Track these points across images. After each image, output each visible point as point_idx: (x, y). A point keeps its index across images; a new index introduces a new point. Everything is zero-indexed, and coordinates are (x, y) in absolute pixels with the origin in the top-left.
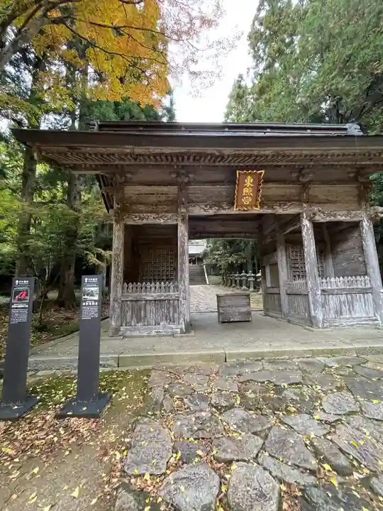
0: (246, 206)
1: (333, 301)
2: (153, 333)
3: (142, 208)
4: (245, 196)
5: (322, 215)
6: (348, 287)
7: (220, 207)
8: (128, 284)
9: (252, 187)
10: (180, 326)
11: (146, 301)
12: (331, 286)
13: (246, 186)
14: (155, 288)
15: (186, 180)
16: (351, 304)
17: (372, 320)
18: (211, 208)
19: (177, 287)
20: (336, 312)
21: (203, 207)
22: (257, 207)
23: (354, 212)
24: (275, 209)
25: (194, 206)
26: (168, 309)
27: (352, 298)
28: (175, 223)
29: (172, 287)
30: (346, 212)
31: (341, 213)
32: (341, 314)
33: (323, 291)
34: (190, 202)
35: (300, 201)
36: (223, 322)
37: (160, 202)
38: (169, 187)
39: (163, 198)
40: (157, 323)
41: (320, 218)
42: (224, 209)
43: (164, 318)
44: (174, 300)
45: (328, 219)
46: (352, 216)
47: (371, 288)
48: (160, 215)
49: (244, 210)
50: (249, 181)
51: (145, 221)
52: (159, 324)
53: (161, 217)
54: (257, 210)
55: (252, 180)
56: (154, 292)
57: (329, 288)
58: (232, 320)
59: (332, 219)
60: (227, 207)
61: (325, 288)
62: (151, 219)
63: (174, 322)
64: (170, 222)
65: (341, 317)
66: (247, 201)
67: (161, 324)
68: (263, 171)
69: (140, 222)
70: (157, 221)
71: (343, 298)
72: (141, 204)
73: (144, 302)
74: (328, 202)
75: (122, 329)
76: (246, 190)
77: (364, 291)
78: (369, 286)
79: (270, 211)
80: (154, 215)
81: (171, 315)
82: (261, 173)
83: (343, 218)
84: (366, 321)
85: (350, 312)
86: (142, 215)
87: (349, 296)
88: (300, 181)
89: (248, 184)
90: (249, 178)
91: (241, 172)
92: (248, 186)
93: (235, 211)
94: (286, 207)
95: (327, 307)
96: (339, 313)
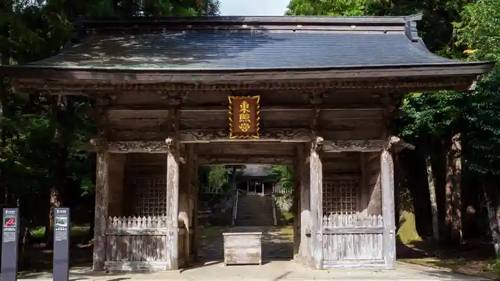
0: (245, 134)
1: (338, 241)
2: (139, 269)
3: (128, 134)
4: (242, 123)
5: (333, 144)
6: (356, 227)
7: (216, 135)
8: (113, 218)
9: (249, 113)
10: (166, 263)
11: (131, 236)
12: (337, 225)
13: (242, 112)
14: (142, 222)
15: (178, 103)
16: (358, 245)
17: (379, 263)
18: (205, 135)
19: (164, 222)
21: (196, 134)
22: (256, 135)
23: (372, 141)
24: (279, 137)
25: (186, 133)
26: (155, 245)
27: (360, 237)
28: (163, 152)
29: (159, 222)
30: (362, 142)
31: (358, 142)
32: (345, 255)
33: (327, 230)
34: (182, 128)
35: (308, 127)
37: (148, 127)
38: (158, 110)
39: (152, 123)
41: (331, 148)
42: (220, 137)
43: (151, 254)
44: (161, 236)
45: (340, 150)
46: (370, 145)
47: (382, 228)
48: (148, 143)
49: (242, 138)
50: (245, 106)
51: (130, 150)
53: (149, 146)
54: (256, 139)
55: (248, 105)
56: (140, 227)
57: (335, 227)
59: (346, 149)
60: (224, 135)
61: (330, 227)
62: (137, 148)
63: (160, 258)
64: (159, 151)
65: (345, 258)
66: (245, 128)
67: (147, 259)
68: (258, 97)
69: (125, 151)
70: (145, 150)
71: (349, 238)
72: (127, 130)
73: (129, 237)
74: (345, 128)
75: (106, 263)
76: (242, 117)
77: (375, 232)
78: (380, 226)
80: (141, 143)
81: (158, 251)
82: (256, 99)
83: (358, 149)
84: (372, 263)
85: (355, 253)
86: (127, 143)
87: (356, 236)
88: (311, 104)
89: (244, 110)
90: (244, 103)
91: (233, 97)
92: (244, 112)
93: (232, 139)
94: (292, 134)
95: (330, 247)
96: (343, 254)
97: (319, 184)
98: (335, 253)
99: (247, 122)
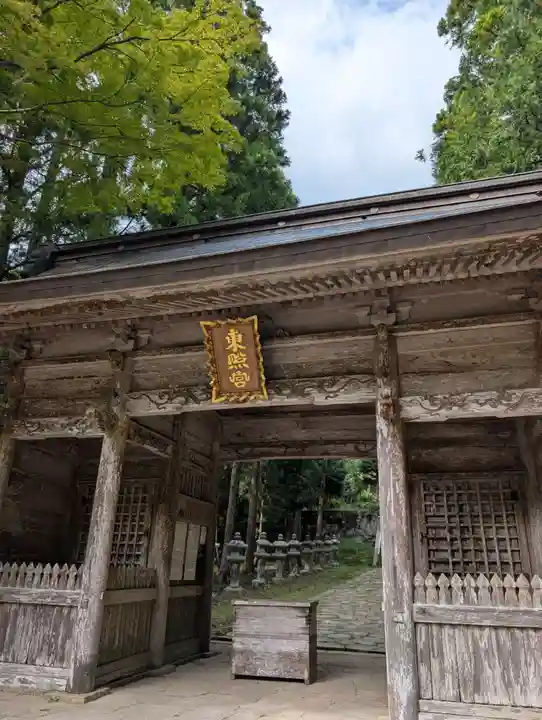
0: (241, 392)
2: (16, 684)
3: (49, 406)
4: (235, 370)
5: (427, 403)
6: (501, 608)
7: (190, 396)
9: (242, 351)
10: (66, 673)
11: (20, 604)
12: (450, 600)
13: (231, 351)
14: (42, 576)
15: (131, 346)
16: (511, 661)
18: (170, 399)
19: (81, 577)
20: (460, 684)
21: (156, 398)
22: (262, 393)
23: (519, 393)
24: (308, 394)
25: (140, 398)
26: (56, 629)
27: (513, 638)
28: (99, 434)
29: (72, 576)
30: (494, 394)
31: (483, 396)
32: (477, 688)
33: (424, 611)
34: (134, 388)
35: (368, 372)
36: (238, 677)
37: (82, 392)
38: (98, 361)
39: (88, 385)
40: (30, 661)
42: (197, 401)
43: (46, 647)
44: (70, 607)
45: (443, 415)
48: (73, 420)
49: (237, 402)
50: (234, 338)
51: (47, 434)
52: (33, 663)
53: (75, 424)
54: (264, 400)
55: (240, 336)
56: (38, 586)
57: (443, 605)
58: (260, 672)
59: (456, 412)
60: (202, 397)
61: (429, 605)
62: (56, 429)
63: (61, 660)
64: (89, 433)
65: (478, 699)
66: (240, 380)
67: (38, 661)
68: (255, 317)
69: (36, 436)
70: (67, 433)
71: (485, 639)
72: (48, 398)
73: (14, 607)
74: (449, 369)
76: (233, 360)
79: (295, 401)
80: (63, 420)
81: (60, 642)
82: (252, 323)
83: (488, 411)
85: (508, 685)
86: (42, 420)
87: (503, 634)
88: (372, 326)
89: (234, 346)
90: (232, 333)
91: (209, 323)
92: (235, 350)
93: (217, 403)
94: (335, 389)
95: (435, 664)
96: (470, 685)
97: (396, 495)
98: (449, 678)
99: (243, 370)
